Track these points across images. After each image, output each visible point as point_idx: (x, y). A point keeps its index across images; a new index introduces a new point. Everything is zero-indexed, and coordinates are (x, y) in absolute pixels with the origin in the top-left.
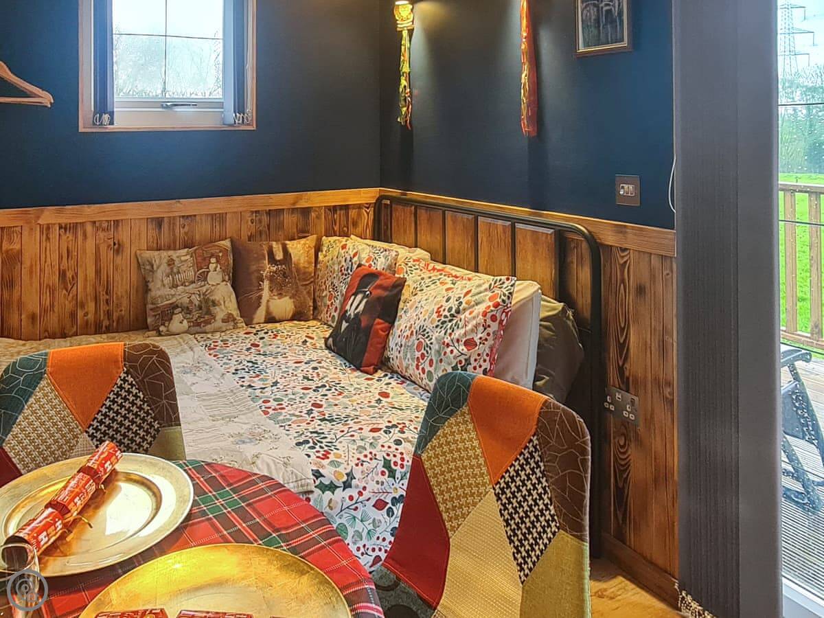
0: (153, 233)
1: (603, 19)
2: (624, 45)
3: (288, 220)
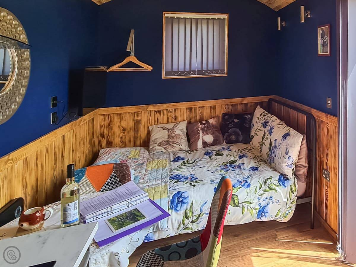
0: (188, 113)
1: (324, 44)
2: (328, 53)
3: (239, 108)
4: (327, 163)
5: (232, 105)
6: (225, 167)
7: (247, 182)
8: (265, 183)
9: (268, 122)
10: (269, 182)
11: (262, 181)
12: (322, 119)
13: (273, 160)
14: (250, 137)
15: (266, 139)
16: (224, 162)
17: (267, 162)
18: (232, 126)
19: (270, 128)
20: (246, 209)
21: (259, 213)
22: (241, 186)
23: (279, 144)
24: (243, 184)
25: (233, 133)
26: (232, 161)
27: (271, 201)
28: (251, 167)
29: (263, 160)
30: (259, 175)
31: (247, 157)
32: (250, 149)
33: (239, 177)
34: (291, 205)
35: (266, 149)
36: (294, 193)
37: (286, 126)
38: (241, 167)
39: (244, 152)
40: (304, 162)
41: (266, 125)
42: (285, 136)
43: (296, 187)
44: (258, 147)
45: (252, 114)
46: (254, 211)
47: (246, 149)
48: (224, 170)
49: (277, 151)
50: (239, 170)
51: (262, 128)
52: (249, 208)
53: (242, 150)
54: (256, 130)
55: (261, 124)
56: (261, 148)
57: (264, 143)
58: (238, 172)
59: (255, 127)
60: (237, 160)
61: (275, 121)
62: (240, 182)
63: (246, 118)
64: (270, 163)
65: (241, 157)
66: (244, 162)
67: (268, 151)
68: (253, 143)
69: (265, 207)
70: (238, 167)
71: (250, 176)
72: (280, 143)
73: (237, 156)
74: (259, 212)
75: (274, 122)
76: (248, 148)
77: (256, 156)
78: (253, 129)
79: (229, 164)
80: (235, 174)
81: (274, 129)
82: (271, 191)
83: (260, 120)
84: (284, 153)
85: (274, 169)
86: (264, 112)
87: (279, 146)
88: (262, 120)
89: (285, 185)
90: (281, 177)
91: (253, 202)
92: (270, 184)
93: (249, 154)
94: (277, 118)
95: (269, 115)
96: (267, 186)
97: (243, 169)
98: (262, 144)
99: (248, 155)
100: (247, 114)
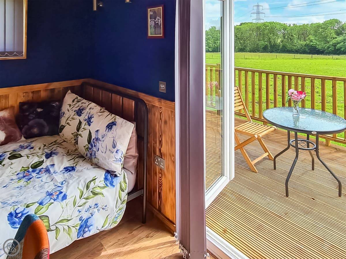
1: (156, 25)
2: (162, 35)
3: (43, 94)
4: (160, 150)
5: (33, 92)
6: (25, 175)
7: (62, 193)
8: (88, 187)
9: (83, 110)
10: (92, 185)
11: (83, 185)
12: (153, 104)
13: (95, 154)
14: (60, 127)
15: (83, 129)
16: (23, 167)
17: (86, 157)
18: (33, 117)
19: (88, 117)
20: (62, 230)
21: (80, 230)
22: (53, 200)
23: (102, 136)
24: (55, 197)
25: (35, 125)
26: (35, 164)
27: (96, 210)
28: (65, 168)
29: (79, 155)
30: (77, 177)
31: (57, 155)
32: (59, 142)
33: (49, 186)
34: (121, 206)
35: (83, 141)
36: (124, 192)
37: (110, 114)
38: (50, 171)
39: (53, 148)
40: (134, 152)
41: (81, 112)
42: (110, 126)
43: (126, 184)
44: (71, 139)
45: (61, 101)
46: (73, 229)
47: (54, 143)
48: (24, 179)
49: (99, 145)
50: (48, 175)
51: (76, 117)
52: (66, 228)
53: (50, 144)
54: (68, 118)
55: (75, 111)
56: (75, 140)
57: (80, 135)
58: (46, 179)
59: (66, 116)
60: (43, 162)
61: (93, 108)
62: (51, 194)
63: (54, 105)
64: (90, 158)
65: (48, 156)
66: (53, 162)
67: (87, 144)
68: (63, 134)
69: (88, 220)
70: (45, 171)
71: (64, 182)
72: (104, 135)
73: (42, 154)
74: (80, 228)
75: (93, 110)
76: (57, 142)
77: (70, 151)
78: (63, 118)
79: (32, 168)
80: (43, 183)
81: (93, 117)
82: (97, 196)
83: (73, 107)
84: (110, 146)
85: (97, 165)
86: (77, 98)
87: (102, 138)
88: (75, 106)
89: (113, 184)
90: (107, 176)
91: (72, 218)
92: (94, 188)
93: (59, 150)
94: (96, 105)
95: (84, 101)
96: (90, 192)
97: (54, 173)
98: (76, 136)
99: (57, 152)
100: (55, 101)
